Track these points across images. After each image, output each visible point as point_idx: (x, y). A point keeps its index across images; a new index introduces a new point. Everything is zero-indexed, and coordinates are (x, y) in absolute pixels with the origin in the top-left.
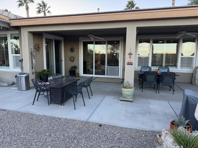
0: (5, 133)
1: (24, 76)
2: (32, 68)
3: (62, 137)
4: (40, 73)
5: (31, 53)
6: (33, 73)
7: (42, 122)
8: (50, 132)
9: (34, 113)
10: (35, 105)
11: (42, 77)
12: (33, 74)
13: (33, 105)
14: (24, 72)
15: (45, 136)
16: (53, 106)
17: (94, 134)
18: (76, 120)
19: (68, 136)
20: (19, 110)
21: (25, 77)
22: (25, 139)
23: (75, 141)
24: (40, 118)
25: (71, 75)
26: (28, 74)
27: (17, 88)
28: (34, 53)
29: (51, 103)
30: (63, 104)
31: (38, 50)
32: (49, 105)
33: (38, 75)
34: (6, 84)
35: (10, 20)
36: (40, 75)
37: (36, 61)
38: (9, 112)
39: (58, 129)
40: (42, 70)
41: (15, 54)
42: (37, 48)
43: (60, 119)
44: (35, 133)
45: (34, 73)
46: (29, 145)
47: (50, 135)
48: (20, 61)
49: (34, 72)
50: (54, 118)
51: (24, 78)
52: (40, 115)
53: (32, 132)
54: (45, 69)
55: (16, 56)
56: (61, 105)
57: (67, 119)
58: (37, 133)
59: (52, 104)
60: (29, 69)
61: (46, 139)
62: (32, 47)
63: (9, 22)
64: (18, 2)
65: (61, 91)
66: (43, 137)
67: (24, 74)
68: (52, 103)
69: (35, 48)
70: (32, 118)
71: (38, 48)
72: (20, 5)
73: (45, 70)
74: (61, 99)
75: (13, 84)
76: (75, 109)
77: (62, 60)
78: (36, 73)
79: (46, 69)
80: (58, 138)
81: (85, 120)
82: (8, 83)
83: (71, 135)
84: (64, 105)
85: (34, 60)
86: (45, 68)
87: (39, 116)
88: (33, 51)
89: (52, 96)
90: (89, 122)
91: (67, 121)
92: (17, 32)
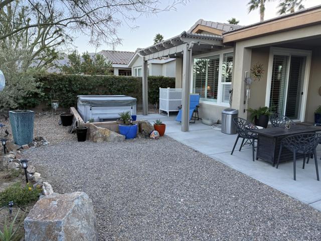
0: (188, 175)
1: (231, 113)
2: (245, 103)
3: (252, 209)
4: (256, 111)
5: (246, 80)
6: (244, 110)
7: (234, 179)
8: (238, 195)
9: (229, 166)
10: (234, 155)
11: (258, 118)
12: (244, 112)
13: (232, 154)
14: (233, 108)
15: (229, 197)
16: (259, 164)
17: (311, 229)
18: (287, 196)
19: (261, 211)
20: (211, 156)
21: (232, 115)
22: (204, 190)
23: (269, 223)
24: (232, 173)
25: (316, 122)
26: (238, 111)
27: (220, 129)
28: (250, 80)
29: (257, 159)
30: (276, 166)
31: (259, 75)
32: (254, 160)
33: (253, 114)
34: (209, 122)
35: (223, 34)
36: (255, 115)
37: (251, 93)
38: (200, 155)
39: (251, 196)
40: (260, 108)
41: (227, 81)
42: (257, 72)
43: (261, 184)
44: (219, 188)
45: (246, 112)
46: (206, 199)
47: (236, 199)
48: (230, 92)
49: (246, 108)
50: (252, 180)
51: (230, 116)
52: (235, 170)
53: (216, 187)
54: (266, 106)
55: (226, 85)
56: (274, 166)
57: (272, 188)
58: (220, 190)
59: (260, 161)
60: (239, 105)
61: (228, 202)
62: (248, 71)
63: (222, 37)
64: (249, 3)
65: (275, 143)
66: (226, 198)
67: (232, 110)
68: (259, 159)
69: (254, 72)
70: (223, 171)
71: (259, 72)
72: (252, 7)
73: (266, 108)
74: (273, 156)
75: (218, 123)
76: (295, 179)
77: (302, 93)
78: (250, 110)
79: (268, 107)
80: (245, 207)
81: (305, 202)
82: (212, 121)
83: (267, 212)
84: (277, 168)
85: (248, 91)
86: (267, 104)
87: (233, 170)
88: (248, 76)
89: (260, 149)
90: (312, 208)
91: (271, 191)
92: (231, 51)
